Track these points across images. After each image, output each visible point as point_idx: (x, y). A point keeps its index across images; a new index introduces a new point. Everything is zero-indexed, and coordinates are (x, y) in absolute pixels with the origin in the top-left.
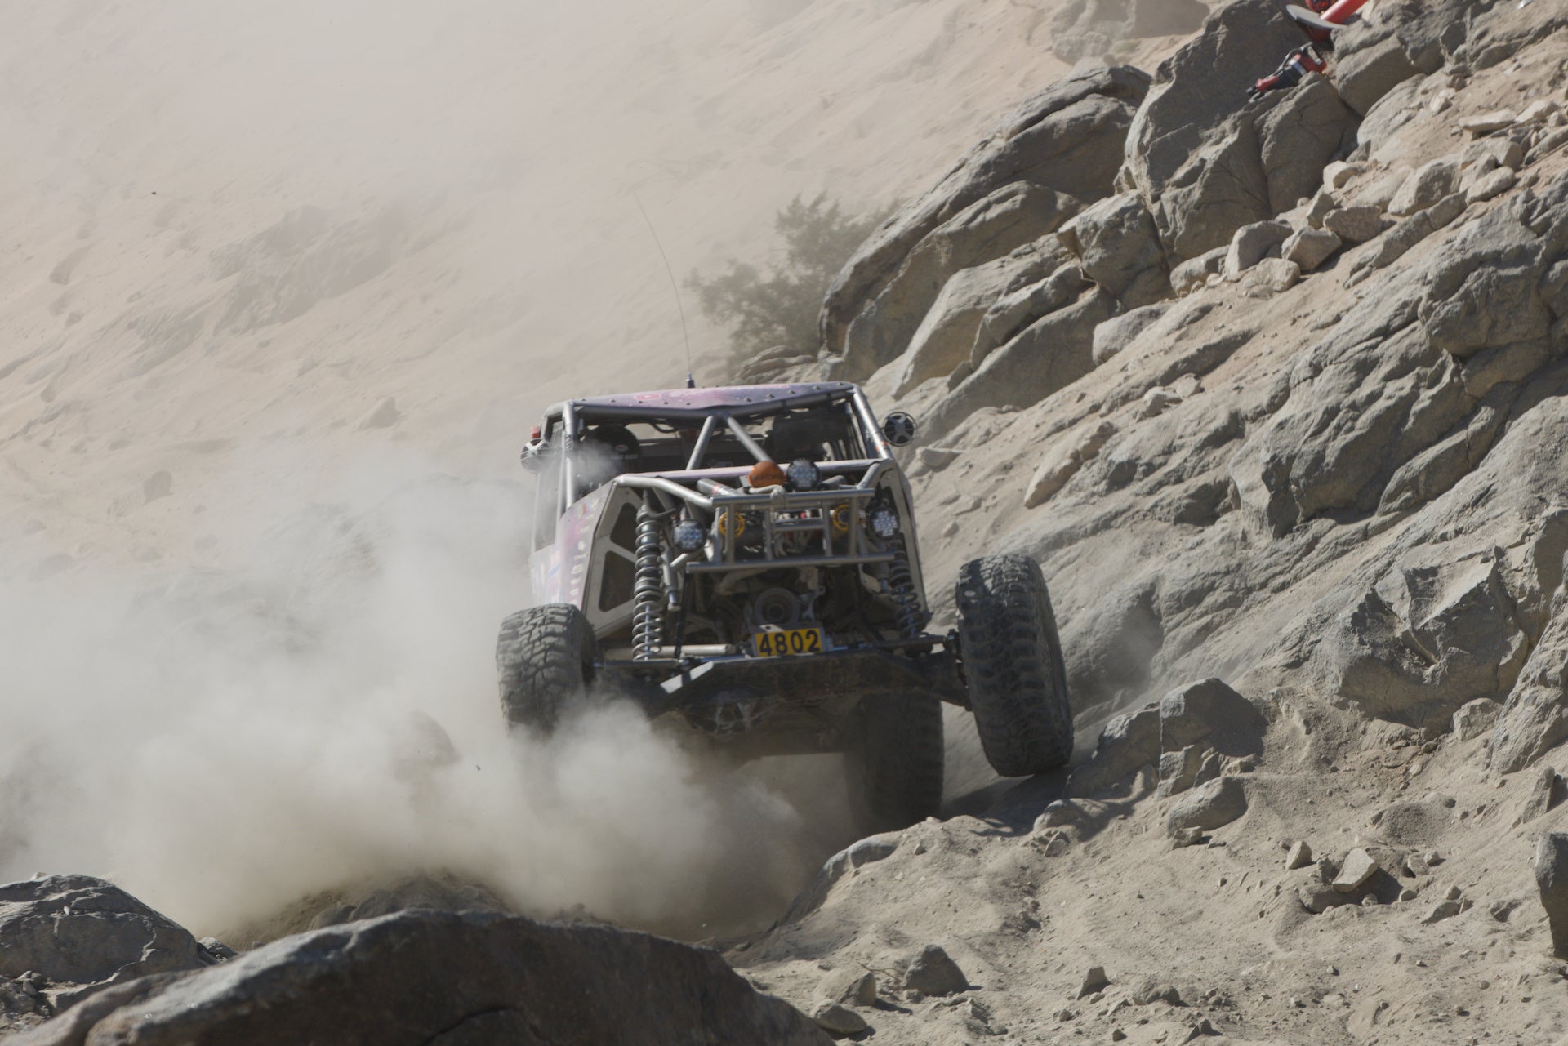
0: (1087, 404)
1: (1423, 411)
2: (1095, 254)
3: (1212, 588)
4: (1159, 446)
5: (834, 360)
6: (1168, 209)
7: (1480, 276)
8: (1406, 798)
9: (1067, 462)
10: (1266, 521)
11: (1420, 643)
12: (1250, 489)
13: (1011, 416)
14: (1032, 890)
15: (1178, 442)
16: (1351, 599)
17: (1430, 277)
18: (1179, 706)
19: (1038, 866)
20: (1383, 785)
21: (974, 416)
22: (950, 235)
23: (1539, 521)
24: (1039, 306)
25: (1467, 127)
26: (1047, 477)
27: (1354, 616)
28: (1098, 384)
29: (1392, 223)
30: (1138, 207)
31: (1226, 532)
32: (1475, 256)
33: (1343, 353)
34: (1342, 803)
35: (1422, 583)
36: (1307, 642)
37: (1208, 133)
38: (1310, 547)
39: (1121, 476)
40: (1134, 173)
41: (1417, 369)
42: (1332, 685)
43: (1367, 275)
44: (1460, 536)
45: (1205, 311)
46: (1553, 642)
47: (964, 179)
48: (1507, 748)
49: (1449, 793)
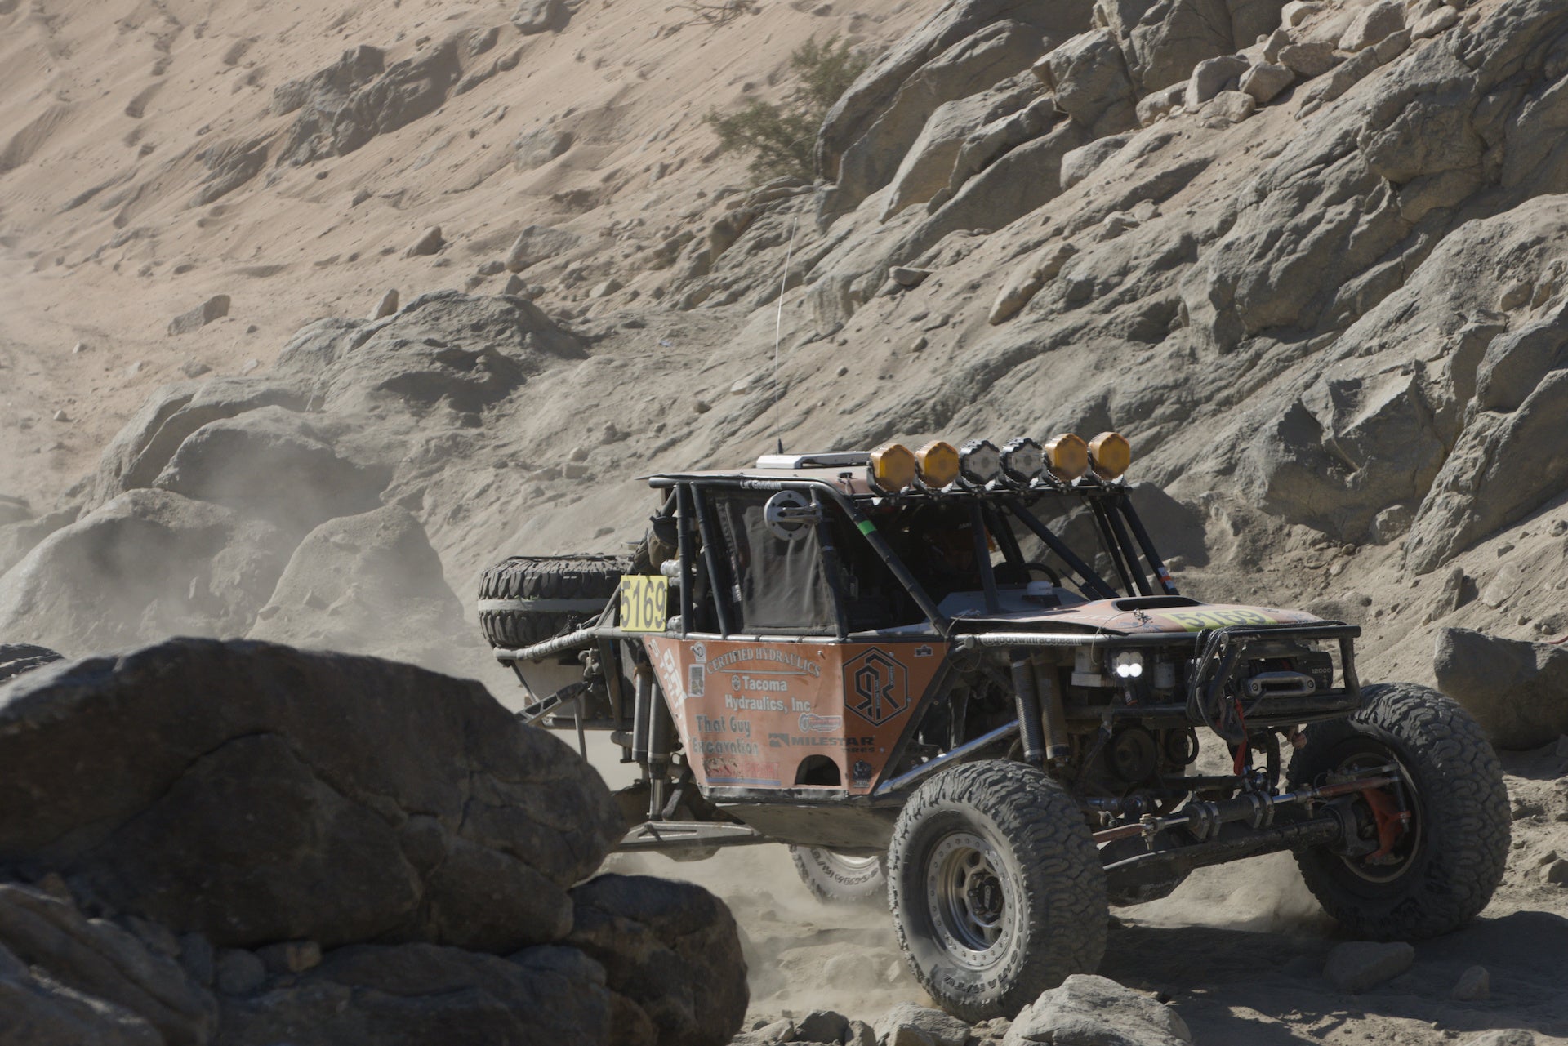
0: (1051, 227)
1: (1361, 233)
2: (1068, 88)
3: (1161, 401)
4: (1115, 265)
5: (829, 187)
6: (1137, 44)
7: (1416, 107)
8: (1326, 598)
9: (1029, 281)
10: (1213, 338)
11: (1342, 451)
12: (1198, 308)
13: (982, 238)
15: (1134, 263)
16: (1280, 409)
17: (1369, 108)
20: (1305, 584)
21: (947, 238)
22: (939, 69)
23: (1457, 336)
24: (1014, 136)
26: (1011, 296)
27: (1281, 424)
28: (1062, 209)
29: (1343, 59)
30: (1108, 43)
31: (1175, 348)
32: (1413, 87)
33: (1287, 179)
34: (1265, 601)
35: (1346, 395)
36: (1238, 450)
38: (1253, 362)
39: (1079, 296)
40: (1106, 11)
41: (1357, 195)
42: (1258, 490)
43: (1317, 107)
44: (1384, 350)
45: (1165, 140)
46: (1465, 451)
47: (953, 17)
48: (1421, 550)
49: (1365, 593)
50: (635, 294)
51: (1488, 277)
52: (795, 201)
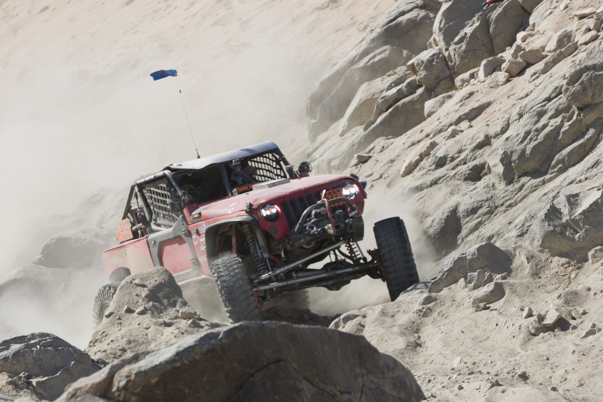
0: (424, 134)
1: (565, 131)
2: (422, 73)
3: (481, 207)
4: (456, 149)
5: (313, 121)
6: (452, 54)
7: (587, 75)
8: (570, 288)
9: (417, 158)
10: (502, 178)
11: (573, 225)
12: (495, 166)
13: (392, 140)
14: (417, 331)
15: (463, 148)
16: (543, 207)
17: (567, 76)
18: (475, 254)
19: (419, 321)
20: (560, 283)
21: (377, 141)
22: (359, 68)
24: (400, 95)
25: (575, 15)
26: (409, 164)
27: (546, 214)
28: (428, 126)
29: (547, 56)
30: (439, 53)
31: (486, 184)
32: (585, 67)
33: (531, 108)
34: (544, 291)
35: (573, 200)
36: (525, 226)
37: (467, 22)
38: (521, 188)
39: (441, 163)
40: (437, 39)
41: (563, 114)
42: (537, 243)
43: (538, 77)
44: (587, 180)
45: (471, 94)
47: (364, 46)
49: (588, 285)
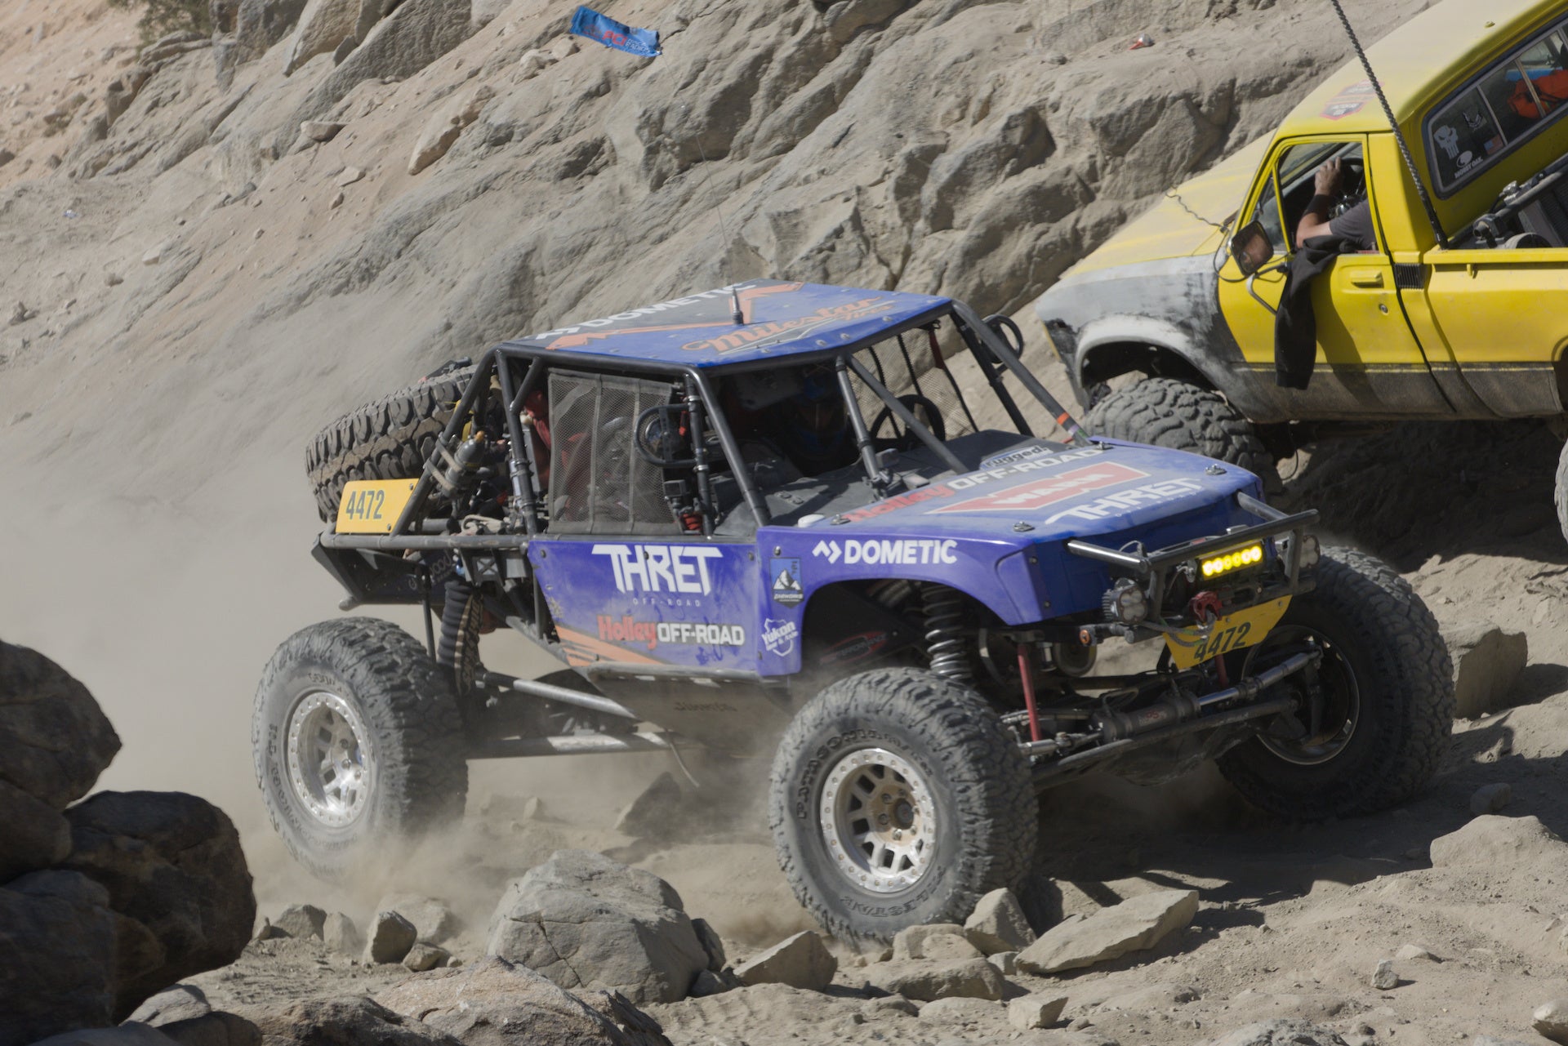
0: (465, 70)
1: (787, 59)
3: (593, 243)
4: (535, 107)
5: (227, 41)
9: (449, 128)
10: (643, 172)
12: (626, 145)
13: (394, 84)
15: (554, 102)
16: (721, 244)
21: (357, 89)
23: (899, 158)
26: (429, 145)
27: (723, 263)
28: (474, 51)
31: (604, 188)
33: (708, 6)
35: (787, 225)
38: (686, 198)
39: (500, 139)
41: (781, 17)
44: (823, 178)
46: (915, 275)
50: (30, 162)
51: (925, 95)
52: (191, 57)
